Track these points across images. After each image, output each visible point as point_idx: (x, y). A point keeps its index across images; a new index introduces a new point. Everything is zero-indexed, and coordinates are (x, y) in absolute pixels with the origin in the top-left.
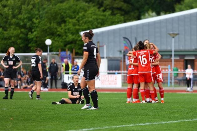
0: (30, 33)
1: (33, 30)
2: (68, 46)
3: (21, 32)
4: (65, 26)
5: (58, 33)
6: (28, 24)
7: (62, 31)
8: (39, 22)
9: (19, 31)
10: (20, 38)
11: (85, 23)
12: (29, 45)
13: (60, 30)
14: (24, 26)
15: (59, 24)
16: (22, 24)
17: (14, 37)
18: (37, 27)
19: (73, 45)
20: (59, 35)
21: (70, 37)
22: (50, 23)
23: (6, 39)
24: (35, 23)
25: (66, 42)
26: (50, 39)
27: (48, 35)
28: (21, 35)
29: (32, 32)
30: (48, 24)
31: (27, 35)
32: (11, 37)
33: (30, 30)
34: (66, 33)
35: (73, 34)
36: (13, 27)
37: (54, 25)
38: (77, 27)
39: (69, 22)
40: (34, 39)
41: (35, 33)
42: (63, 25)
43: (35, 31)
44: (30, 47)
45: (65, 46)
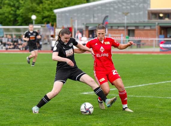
0: (18, 10)
1: (20, 8)
2: (45, 20)
3: (12, 10)
4: (43, 5)
5: (38, 11)
6: (17, 4)
7: (41, 9)
8: (24, 3)
9: (10, 9)
10: (11, 14)
11: (57, 3)
13: (39, 8)
14: (14, 6)
15: (38, 4)
16: (12, 4)
17: (7, 13)
18: (23, 6)
19: (48, 19)
20: (38, 12)
21: (47, 13)
22: (32, 4)
24: (21, 4)
25: (43, 16)
27: (30, 12)
28: (12, 12)
30: (31, 5)
31: (15, 11)
32: (5, 13)
33: (18, 8)
34: (43, 10)
35: (48, 11)
36: (6, 6)
37: (35, 5)
38: (51, 6)
39: (45, 3)
40: (21, 15)
41: (21, 10)
42: (41, 5)
43: (21, 9)
44: (18, 20)
45: (43, 19)
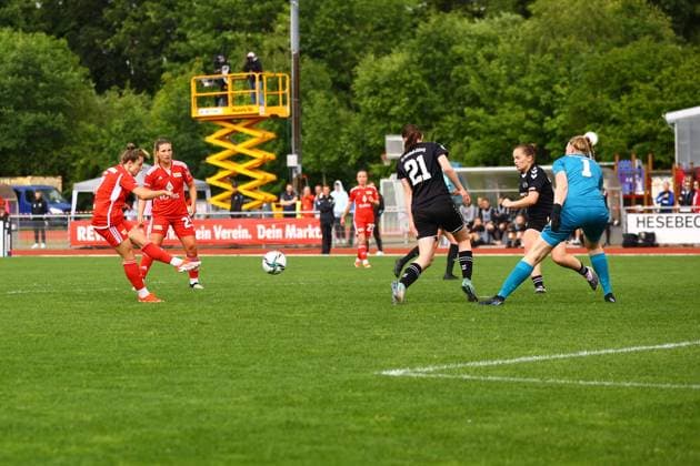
0: (548, 118)
1: (555, 112)
2: (637, 146)
3: (529, 117)
4: (630, 99)
5: (614, 116)
6: (544, 97)
7: (623, 112)
8: (569, 92)
9: (523, 115)
10: (525, 131)
11: (677, 91)
12: (548, 147)
13: (616, 109)
14: (535, 103)
15: (616, 95)
16: (529, 96)
17: (512, 127)
18: (564, 103)
19: (647, 145)
20: (615, 122)
21: (643, 125)
22: (595, 94)
23: (492, 133)
24: (561, 95)
25: (631, 136)
26: (593, 131)
27: (590, 122)
28: (528, 124)
29: (553, 117)
30: (590, 97)
31: (541, 122)
32: (504, 127)
33: (549, 110)
34: (631, 115)
35: (647, 117)
36: (508, 105)
37: (603, 98)
38: (658, 102)
39: (639, 91)
40: (559, 132)
41: (560, 118)
42: (624, 98)
43: (559, 113)
44: (549, 151)
45: (630, 146)
